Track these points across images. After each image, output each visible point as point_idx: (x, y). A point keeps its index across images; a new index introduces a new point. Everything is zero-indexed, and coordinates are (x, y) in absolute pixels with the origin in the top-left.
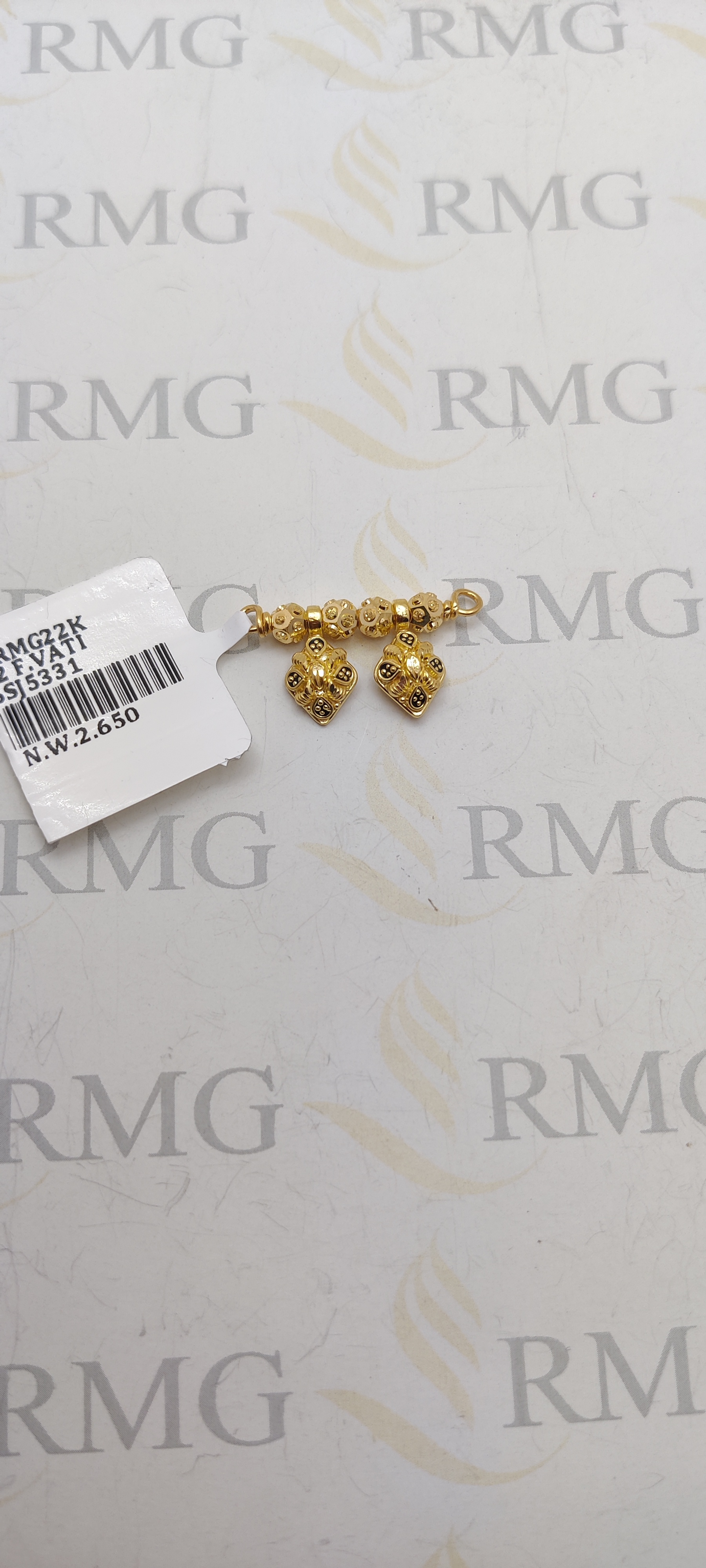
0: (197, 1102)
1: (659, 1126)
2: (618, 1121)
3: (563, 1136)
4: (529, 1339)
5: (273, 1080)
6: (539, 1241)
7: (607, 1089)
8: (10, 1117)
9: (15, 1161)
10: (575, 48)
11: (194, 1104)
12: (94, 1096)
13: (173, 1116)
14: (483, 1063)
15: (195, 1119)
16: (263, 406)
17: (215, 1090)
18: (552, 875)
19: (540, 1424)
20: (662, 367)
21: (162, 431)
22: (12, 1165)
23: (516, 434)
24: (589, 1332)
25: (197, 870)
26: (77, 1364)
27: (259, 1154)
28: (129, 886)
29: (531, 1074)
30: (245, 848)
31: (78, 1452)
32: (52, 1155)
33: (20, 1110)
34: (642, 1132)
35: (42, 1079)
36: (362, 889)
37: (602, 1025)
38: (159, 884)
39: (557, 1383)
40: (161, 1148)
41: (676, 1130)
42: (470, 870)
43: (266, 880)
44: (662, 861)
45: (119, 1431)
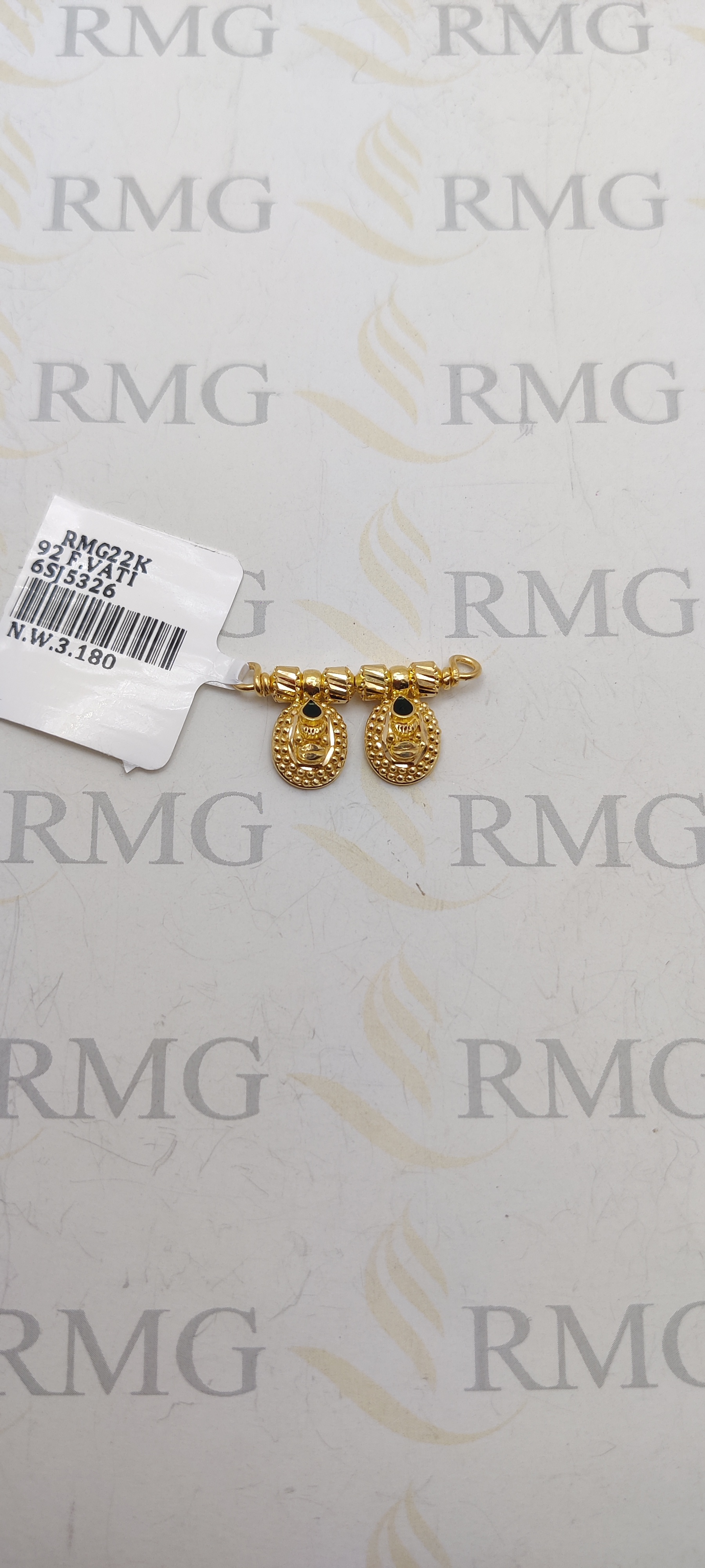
0: (186, 1069)
1: (628, 1111)
2: (589, 1105)
3: (534, 1116)
4: (492, 1309)
5: (260, 1050)
6: (507, 1216)
7: (579, 1074)
8: (8, 1074)
9: (12, 1117)
10: (600, 48)
11: (184, 1070)
12: (90, 1059)
13: (163, 1081)
14: (460, 1043)
15: (185, 1084)
16: (278, 395)
17: (204, 1058)
18: (537, 865)
19: (499, 1389)
20: (670, 368)
21: (180, 416)
22: (9, 1121)
23: (524, 431)
24: (550, 1305)
25: (196, 846)
26: (63, 1311)
27: (244, 1120)
28: (131, 859)
29: (507, 1056)
30: (242, 827)
31: (60, 1394)
32: (47, 1113)
33: (19, 1068)
34: (611, 1116)
35: (40, 1040)
36: (353, 871)
37: (577, 1012)
38: (159, 858)
39: (518, 1352)
40: (151, 1110)
41: (644, 1116)
42: (458, 857)
43: (261, 859)
44: (645, 856)
45: (100, 1377)
